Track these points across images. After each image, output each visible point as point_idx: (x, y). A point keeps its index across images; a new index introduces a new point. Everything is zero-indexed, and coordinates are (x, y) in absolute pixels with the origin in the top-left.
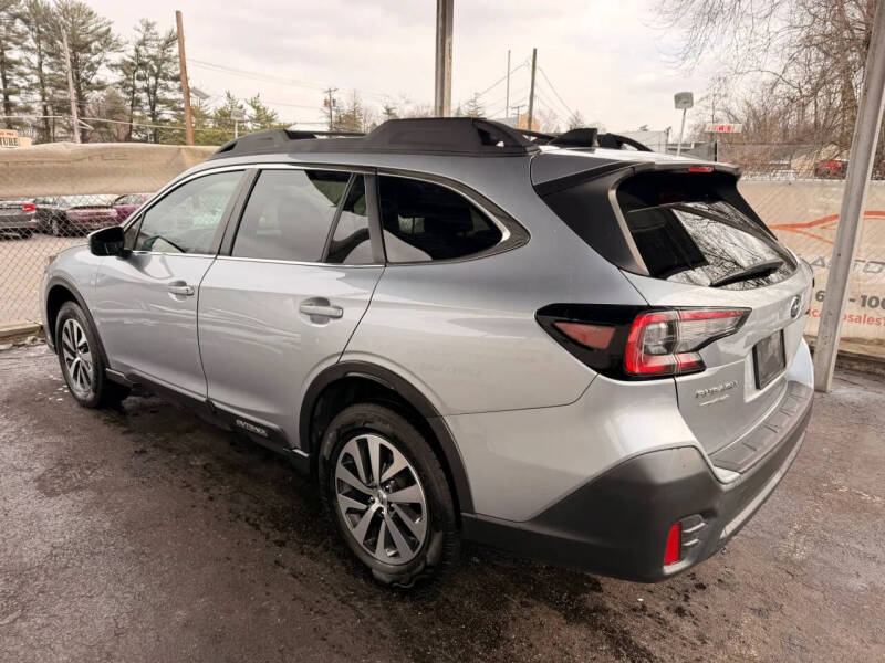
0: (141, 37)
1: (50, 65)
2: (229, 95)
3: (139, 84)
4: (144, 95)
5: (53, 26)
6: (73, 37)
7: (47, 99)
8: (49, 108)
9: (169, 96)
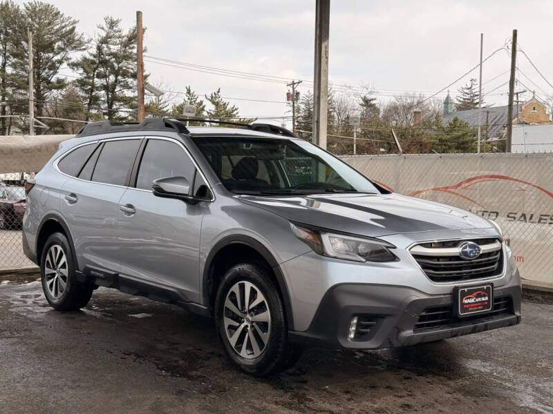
0: (104, 34)
1: (14, 66)
2: (189, 91)
3: (98, 82)
4: (103, 92)
7: (7, 99)
8: (7, 109)
9: (128, 93)
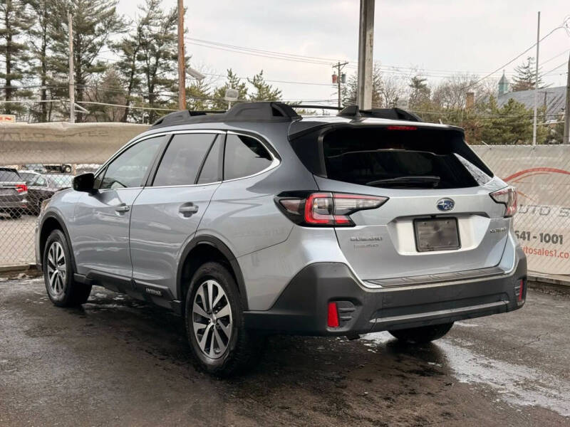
0: (144, 15)
1: (54, 49)
2: (230, 75)
3: (139, 64)
4: (144, 75)
5: (60, 9)
6: (79, 19)
7: (47, 83)
8: (47, 92)
9: (169, 76)
